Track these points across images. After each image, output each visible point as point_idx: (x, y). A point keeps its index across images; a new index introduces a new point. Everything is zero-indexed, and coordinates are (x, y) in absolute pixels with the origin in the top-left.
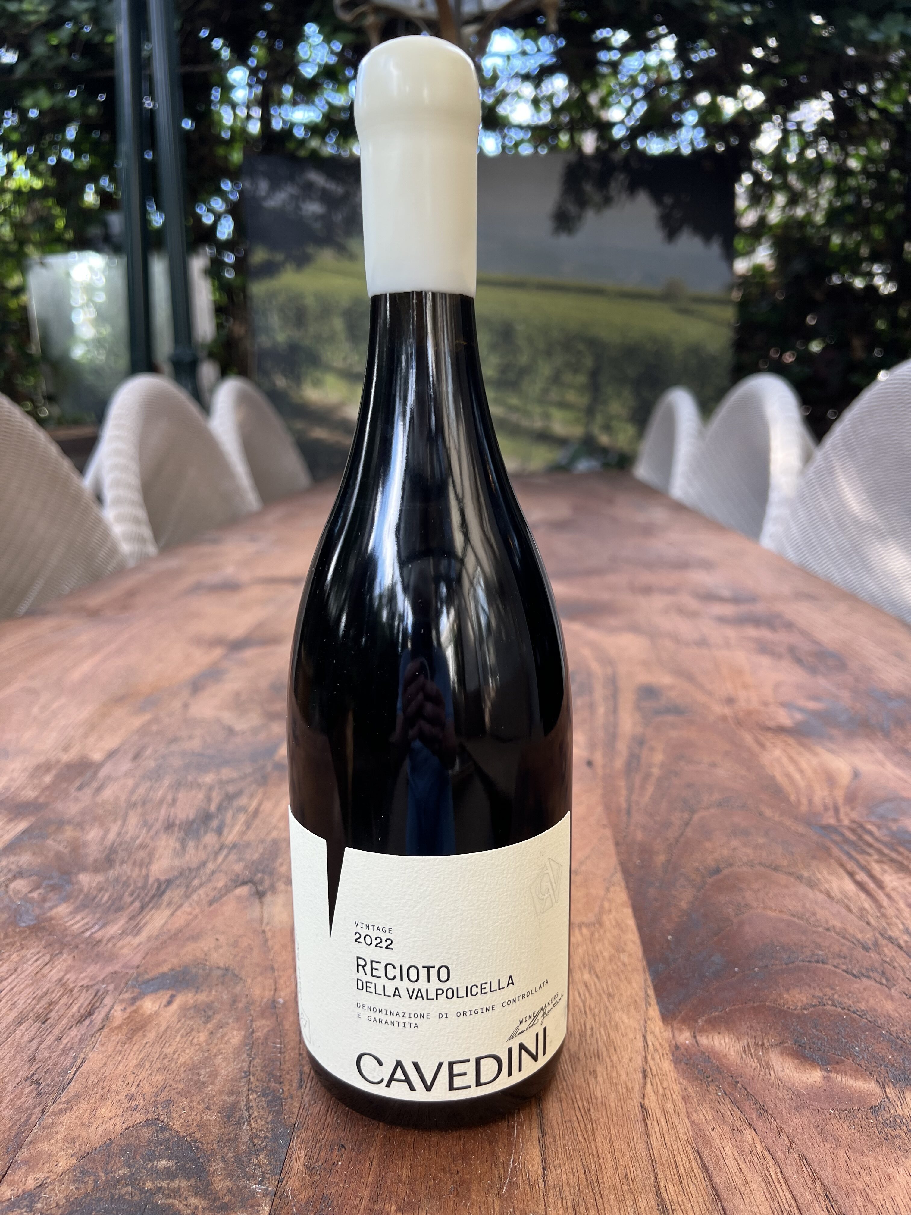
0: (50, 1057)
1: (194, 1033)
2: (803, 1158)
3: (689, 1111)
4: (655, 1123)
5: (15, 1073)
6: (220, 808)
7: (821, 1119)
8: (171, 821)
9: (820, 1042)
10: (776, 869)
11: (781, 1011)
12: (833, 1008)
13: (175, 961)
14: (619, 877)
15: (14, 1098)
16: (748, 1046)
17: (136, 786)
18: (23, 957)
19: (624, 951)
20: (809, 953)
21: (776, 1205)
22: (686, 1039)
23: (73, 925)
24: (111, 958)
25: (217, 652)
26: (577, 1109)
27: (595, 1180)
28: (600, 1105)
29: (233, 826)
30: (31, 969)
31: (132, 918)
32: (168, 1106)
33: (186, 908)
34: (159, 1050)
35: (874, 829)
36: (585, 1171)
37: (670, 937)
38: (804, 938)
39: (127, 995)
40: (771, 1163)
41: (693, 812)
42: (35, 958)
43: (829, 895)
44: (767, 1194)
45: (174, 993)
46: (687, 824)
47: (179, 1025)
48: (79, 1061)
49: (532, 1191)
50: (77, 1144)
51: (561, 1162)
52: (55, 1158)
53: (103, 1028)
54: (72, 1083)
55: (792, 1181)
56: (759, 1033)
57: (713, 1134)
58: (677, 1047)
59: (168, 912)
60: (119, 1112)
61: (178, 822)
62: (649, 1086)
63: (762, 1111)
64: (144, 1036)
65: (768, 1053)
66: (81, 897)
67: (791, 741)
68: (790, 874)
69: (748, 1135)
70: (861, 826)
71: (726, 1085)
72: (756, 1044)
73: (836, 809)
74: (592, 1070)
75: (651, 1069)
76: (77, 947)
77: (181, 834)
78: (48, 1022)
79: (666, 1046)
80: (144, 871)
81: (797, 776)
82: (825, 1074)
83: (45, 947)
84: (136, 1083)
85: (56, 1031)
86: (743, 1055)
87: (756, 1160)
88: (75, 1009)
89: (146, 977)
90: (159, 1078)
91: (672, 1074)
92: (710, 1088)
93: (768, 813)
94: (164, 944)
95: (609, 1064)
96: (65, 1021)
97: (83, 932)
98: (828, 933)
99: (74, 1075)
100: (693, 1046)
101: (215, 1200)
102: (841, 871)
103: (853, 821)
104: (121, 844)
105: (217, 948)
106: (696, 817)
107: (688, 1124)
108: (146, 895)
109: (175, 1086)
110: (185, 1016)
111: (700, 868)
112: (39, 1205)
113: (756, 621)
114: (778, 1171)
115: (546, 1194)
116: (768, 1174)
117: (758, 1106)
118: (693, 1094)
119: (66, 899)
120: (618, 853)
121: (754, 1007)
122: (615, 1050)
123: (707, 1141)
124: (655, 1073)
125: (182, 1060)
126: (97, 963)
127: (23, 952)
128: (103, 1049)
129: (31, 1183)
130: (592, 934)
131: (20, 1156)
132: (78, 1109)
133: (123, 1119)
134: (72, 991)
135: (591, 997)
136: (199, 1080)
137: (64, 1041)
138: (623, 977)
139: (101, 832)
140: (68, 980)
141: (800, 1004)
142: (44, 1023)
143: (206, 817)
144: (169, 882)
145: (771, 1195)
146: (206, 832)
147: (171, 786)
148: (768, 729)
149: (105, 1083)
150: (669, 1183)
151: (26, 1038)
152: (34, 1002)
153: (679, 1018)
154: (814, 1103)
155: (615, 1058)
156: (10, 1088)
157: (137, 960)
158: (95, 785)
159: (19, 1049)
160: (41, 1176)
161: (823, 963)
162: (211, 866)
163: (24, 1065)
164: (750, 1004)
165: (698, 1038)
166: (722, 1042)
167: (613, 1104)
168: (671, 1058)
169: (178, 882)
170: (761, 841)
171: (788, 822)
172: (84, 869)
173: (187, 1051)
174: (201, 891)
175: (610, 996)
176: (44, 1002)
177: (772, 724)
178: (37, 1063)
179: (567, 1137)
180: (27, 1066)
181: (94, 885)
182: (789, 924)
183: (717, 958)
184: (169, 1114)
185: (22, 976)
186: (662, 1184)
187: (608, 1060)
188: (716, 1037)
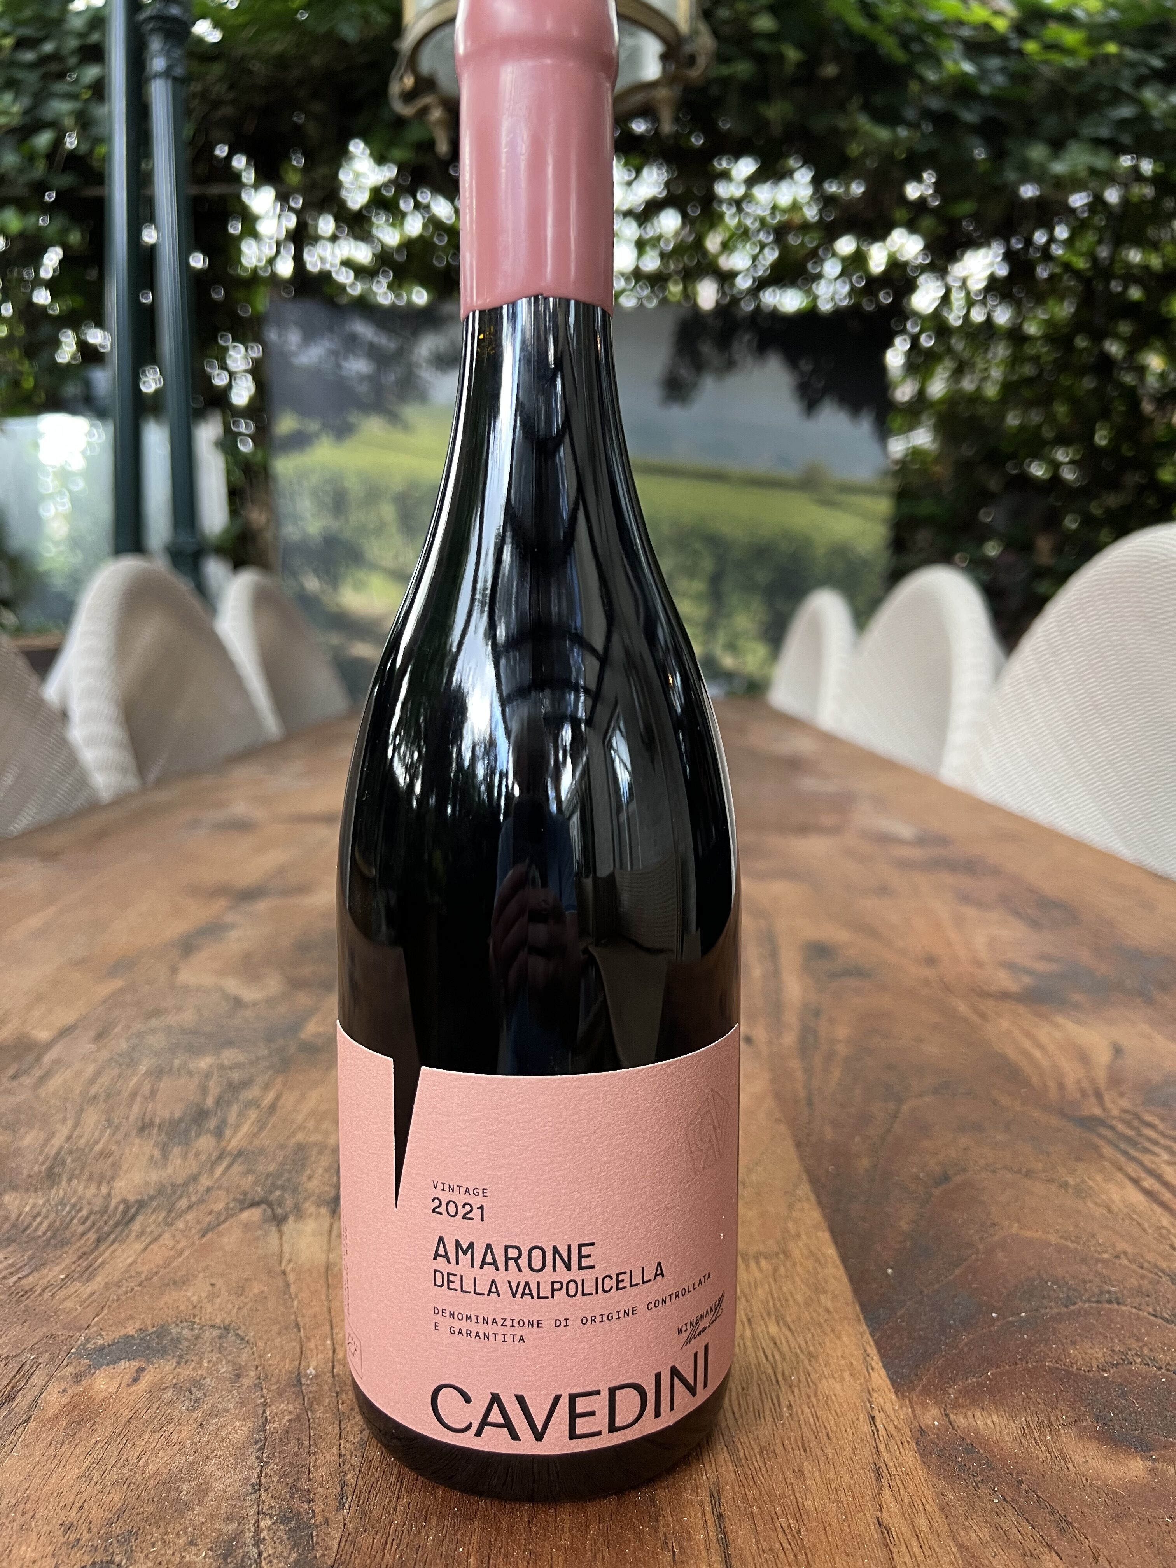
1: (173, 1425)
3: (955, 1528)
4: (903, 1549)
6: (219, 1101)
7: (1155, 1533)
8: (147, 1120)
10: (1029, 1174)
11: (1069, 1374)
12: (1144, 1368)
13: (147, 1318)
14: (805, 1189)
16: (1029, 1427)
17: (98, 1074)
19: (825, 1292)
20: (1096, 1290)
22: (934, 1419)
24: (47, 1314)
25: (219, 905)
26: (780, 1530)
28: (814, 1522)
29: (237, 1127)
31: (82, 1255)
32: (127, 1541)
33: (167, 1239)
34: (117, 1452)
35: (1156, 1121)
37: (890, 1271)
38: (1084, 1269)
39: (68, 1371)
41: (900, 1101)
43: (1109, 1209)
45: (144, 1364)
46: (895, 1116)
47: (150, 1413)
53: (28, 1420)
56: (1042, 1407)
58: (922, 1432)
59: (138, 1246)
60: (50, 1550)
61: (157, 1121)
62: (886, 1491)
63: (1064, 1525)
64: (94, 1431)
65: (1060, 1435)
66: (7, 1226)
67: (1022, 1009)
68: (1050, 1181)
70: (1137, 1117)
71: (1003, 1486)
72: (1041, 1424)
73: (1099, 1095)
74: (796, 1469)
75: (886, 1465)
77: (162, 1138)
79: (906, 1429)
80: (104, 1190)
81: (1037, 1054)
82: (1150, 1465)
86: (1024, 1441)
89: (100, 1342)
90: (116, 1497)
91: (920, 1472)
92: (980, 1493)
93: (1005, 1100)
94: (131, 1293)
95: (822, 1458)
97: (6, 1277)
98: (1118, 1262)
100: (947, 1429)
102: (1119, 1176)
103: (1126, 1111)
104: (70, 1152)
105: (211, 1297)
106: (905, 1108)
107: (955, 1549)
108: (106, 1223)
109: (139, 1509)
110: (159, 1399)
111: (921, 1175)
113: (953, 866)
117: (1057, 1516)
118: (956, 1502)
120: (802, 1158)
121: (1028, 1370)
122: (829, 1437)
124: (893, 1470)
125: (152, 1468)
126: (23, 1323)
128: (27, 1453)
130: (775, 1270)
135: (784, 1358)
136: (179, 1499)
138: (828, 1330)
139: (43, 1136)
141: (1094, 1364)
143: (200, 1115)
144: (141, 1205)
146: (198, 1135)
147: (148, 1073)
148: (988, 995)
149: (28, 1505)
153: (919, 1388)
154: (1139, 1509)
155: (830, 1451)
158: (37, 1072)
161: (1118, 1303)
162: (205, 1181)
164: (1022, 1365)
165: (952, 1416)
166: (989, 1422)
167: (834, 1522)
168: (915, 1447)
169: (154, 1204)
170: (1001, 1137)
171: (1036, 1114)
172: (12, 1187)
173: (162, 1453)
174: (190, 1217)
175: (811, 1356)
177: (993, 988)
181: (27, 1209)
182: (1059, 1249)
184: (129, 1553)
187: (819, 1452)
188: (978, 1415)
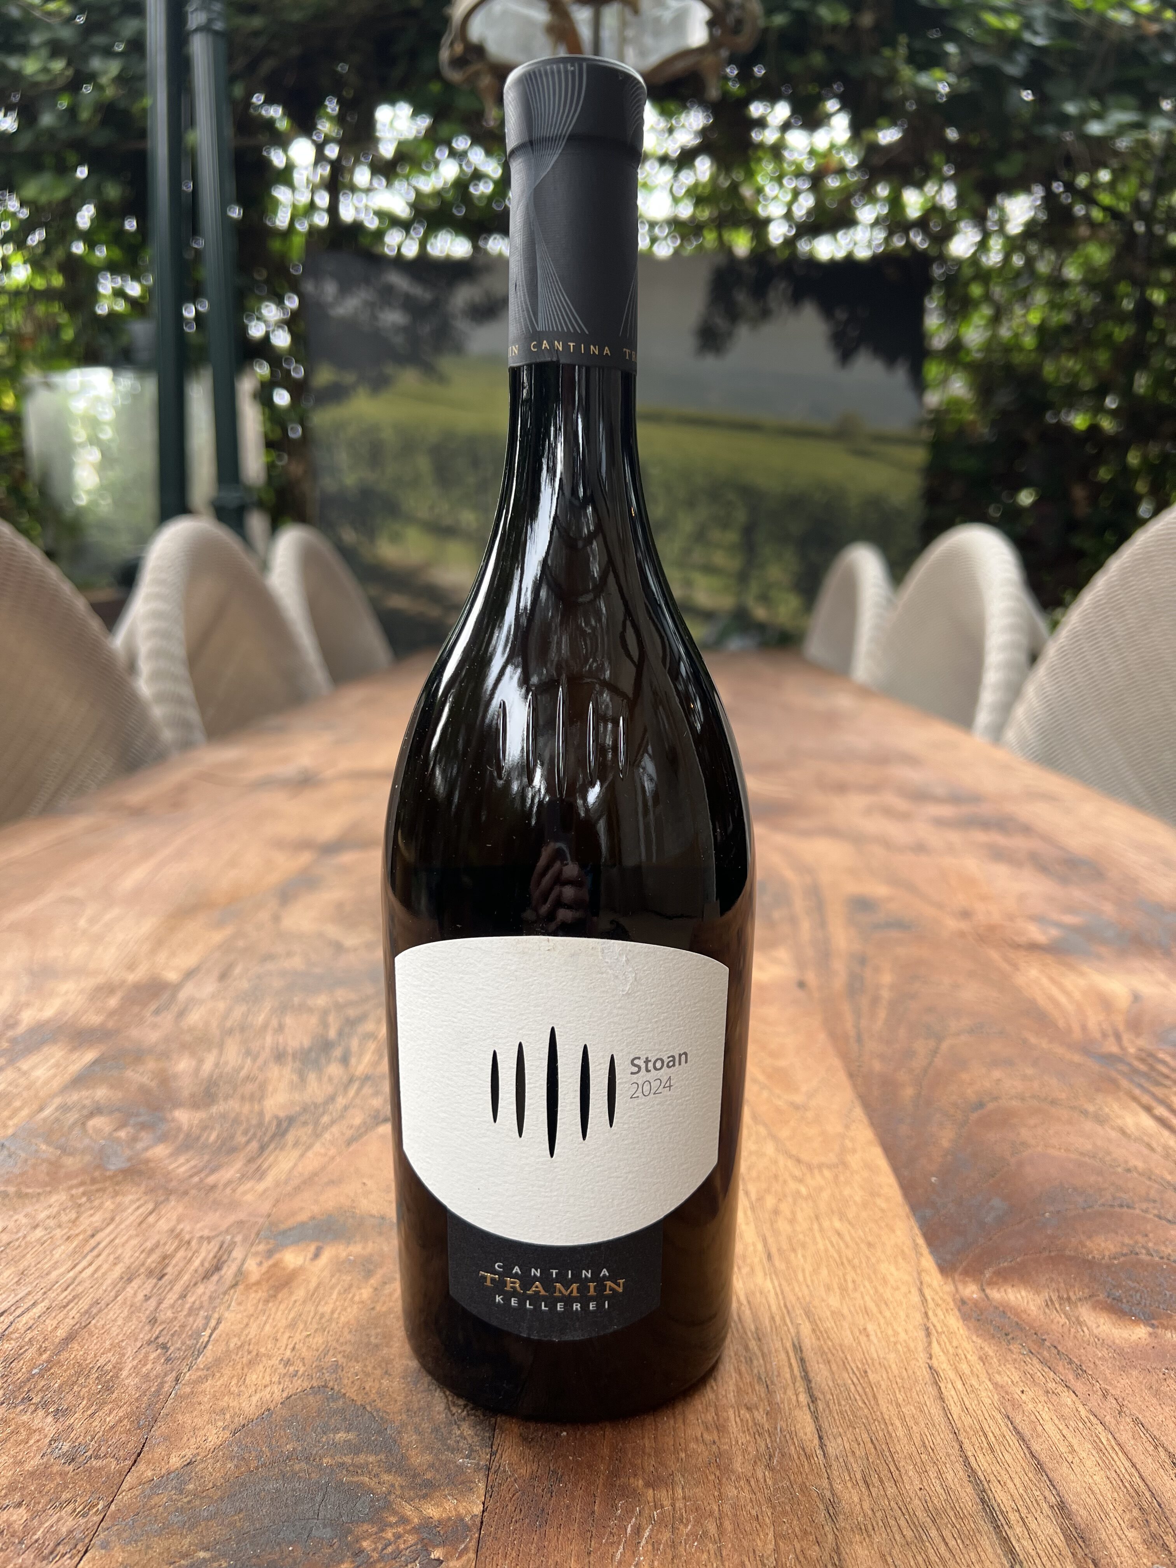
0: (176, 1318)
1: (354, 1290)
2: (1136, 1421)
3: (990, 1371)
4: (950, 1386)
5: (134, 1336)
6: (340, 1034)
7: (1154, 1380)
8: (281, 1050)
9: (1138, 1295)
10: (1054, 1103)
11: (1085, 1261)
12: (1149, 1258)
13: (316, 1209)
14: (858, 1112)
15: (137, 1366)
16: (1051, 1300)
17: (229, 1010)
18: (119, 1204)
19: (879, 1195)
20: (1110, 1197)
21: (1114, 1474)
22: (973, 1292)
23: (178, 1167)
24: (233, 1205)
25: (305, 858)
26: (850, 1371)
27: (886, 1450)
28: (877, 1366)
29: (361, 1055)
30: (132, 1218)
31: (251, 1160)
32: (335, 1371)
33: (318, 1147)
34: (313, 1308)
35: (1168, 1059)
36: (871, 1440)
37: (933, 1179)
38: (1100, 1179)
39: (261, 1247)
40: (1100, 1428)
41: (940, 1039)
42: (135, 1206)
43: (1123, 1132)
44: (1100, 1462)
45: (320, 1244)
46: (935, 1052)
47: (334, 1280)
48: (213, 1323)
49: (810, 1463)
50: (228, 1416)
51: (841, 1430)
52: (202, 1433)
53: (234, 1286)
54: (210, 1347)
55: (1129, 1448)
56: (1062, 1285)
57: (1024, 1397)
58: (963, 1302)
59: (296, 1153)
60: (275, 1379)
61: (290, 1051)
62: (935, 1344)
63: (1080, 1372)
64: (291, 1294)
65: (1076, 1307)
66: (181, 1136)
67: (1049, 960)
68: (1073, 1108)
69: (1067, 1398)
70: (1151, 1055)
71: (1029, 1342)
72: (1060, 1298)
73: (1118, 1037)
74: (861, 1328)
75: (934, 1326)
76: (186, 1193)
77: (298, 1064)
78: (166, 1277)
79: (950, 1300)
80: (257, 1107)
81: (1063, 999)
82: (1151, 1330)
83: (146, 1193)
84: (290, 1346)
85: (178, 1288)
86: (1047, 1311)
87: (1081, 1425)
88: (197, 1263)
89: (282, 1227)
90: (318, 1341)
91: (961, 1331)
92: (1011, 1347)
93: (1033, 1040)
94: (298, 1189)
95: (882, 1321)
96: (186, 1277)
97: (191, 1176)
98: (1129, 1175)
99: (210, 1337)
100: (984, 1301)
101: (414, 1476)
103: (1141, 1050)
104: (221, 1076)
105: (366, 1193)
106: (945, 1046)
107: (991, 1387)
108: (265, 1134)
109: (340, 1349)
110: (339, 1271)
111: (959, 1102)
112: (191, 1487)
113: (986, 824)
114: (1110, 1437)
115: (827, 1466)
116: (1098, 1441)
117: (1074, 1366)
118: (991, 1353)
119: (163, 1138)
120: (855, 1086)
121: (1051, 1257)
122: (886, 1304)
123: (1017, 1405)
124: (940, 1330)
125: (343, 1319)
126: (216, 1210)
127: (119, 1199)
128: (242, 1308)
129: (175, 1461)
130: (836, 1177)
131: (156, 1432)
132: (222, 1375)
133: (281, 1387)
134: (189, 1242)
135: (847, 1246)
137: (190, 1299)
138: (883, 1224)
139: (194, 1063)
140: (182, 1230)
141: (1107, 1253)
142: (160, 1279)
143: (325, 1046)
144: (291, 1120)
145: (1106, 1464)
146: (329, 1062)
147: (274, 1010)
148: (1017, 946)
149: (251, 1347)
150: (979, 1452)
151: (140, 1296)
152: (143, 1256)
153: (960, 1269)
154: (1142, 1362)
155: (888, 1314)
156: (129, 1352)
157: (265, 1207)
158: (175, 1009)
159: (134, 1309)
160: (189, 1453)
161: (1128, 1207)
162: (341, 1101)
163: (143, 1327)
164: (1046, 1254)
165: (988, 1291)
166: (1019, 1296)
167: (894, 1366)
168: (957, 1313)
169: (303, 1118)
170: (1030, 1071)
171: (1060, 1051)
172: (177, 1104)
173: (349, 1310)
174: (335, 1129)
175: (870, 1245)
176: (155, 1257)
177: (1022, 940)
178: (160, 1324)
179: (843, 1403)
180: (147, 1328)
181: (196, 1122)
182: (1080, 1164)
183: (996, 1202)
184: (338, 1380)
185: (123, 1226)
186: (969, 1454)
187: (879, 1315)
188: (1009, 1290)
